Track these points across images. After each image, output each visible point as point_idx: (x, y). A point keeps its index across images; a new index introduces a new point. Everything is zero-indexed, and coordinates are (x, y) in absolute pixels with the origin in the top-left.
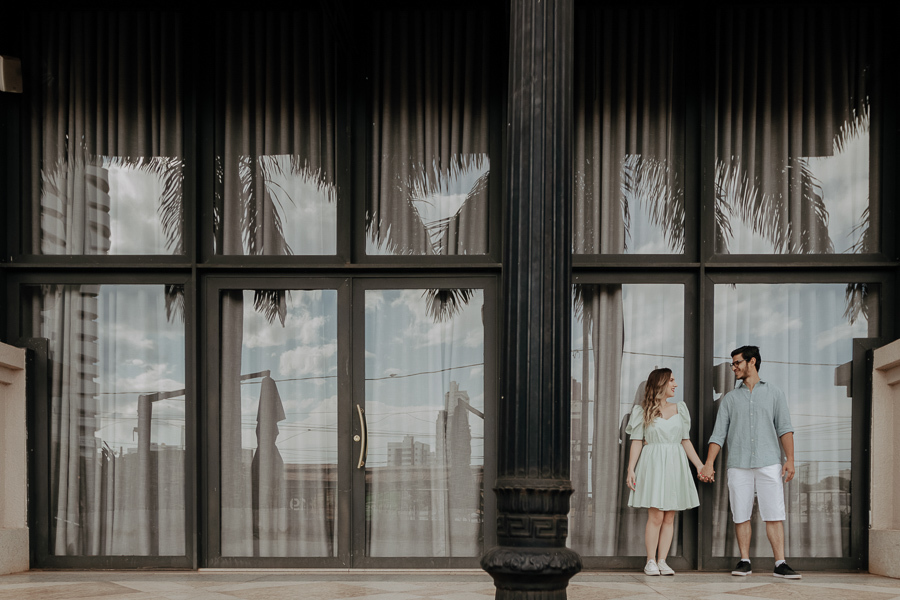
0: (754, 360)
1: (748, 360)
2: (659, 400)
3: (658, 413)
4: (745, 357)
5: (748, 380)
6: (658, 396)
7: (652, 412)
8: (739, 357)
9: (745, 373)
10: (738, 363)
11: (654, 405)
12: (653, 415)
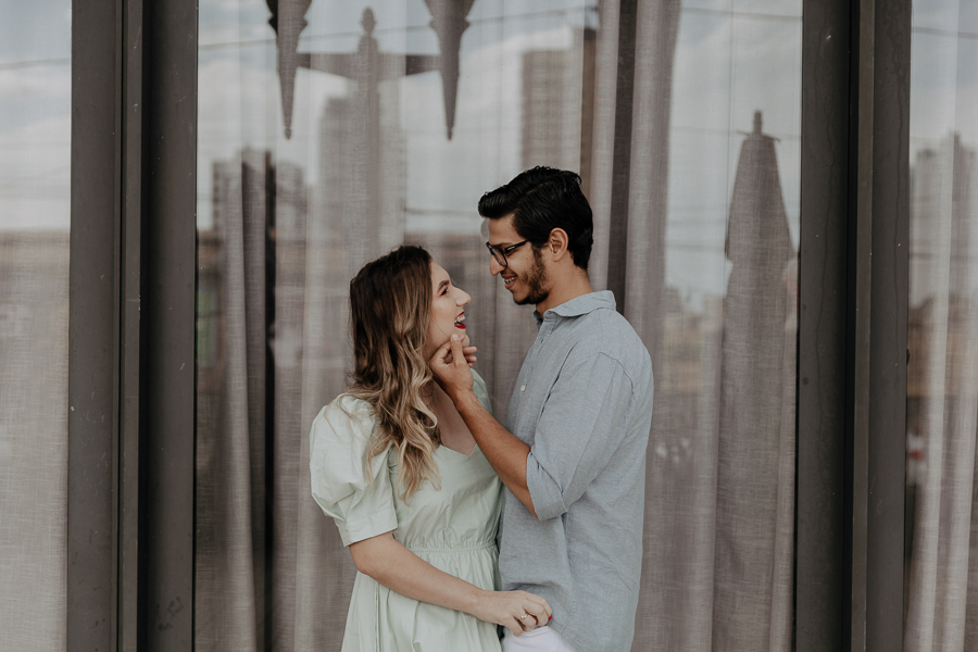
9: (535, 286)
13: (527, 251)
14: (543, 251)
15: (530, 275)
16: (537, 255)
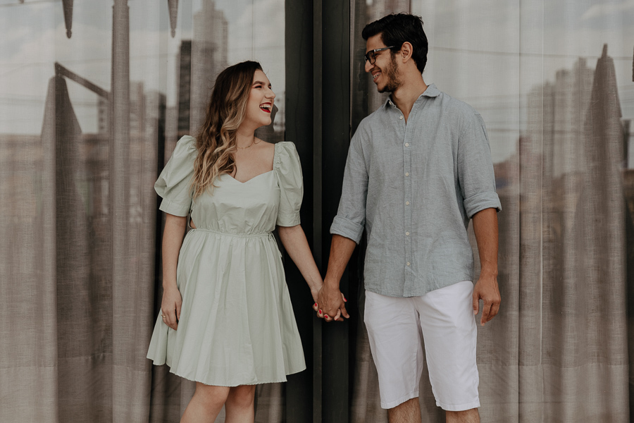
0: (408, 47)
1: (395, 48)
2: (232, 133)
3: (229, 166)
4: (387, 41)
5: (399, 93)
6: (228, 125)
7: (213, 158)
8: (376, 42)
9: (392, 77)
10: (374, 55)
11: (219, 142)
12: (216, 167)
13: (387, 54)
14: (397, 56)
15: (389, 69)
16: (393, 58)
